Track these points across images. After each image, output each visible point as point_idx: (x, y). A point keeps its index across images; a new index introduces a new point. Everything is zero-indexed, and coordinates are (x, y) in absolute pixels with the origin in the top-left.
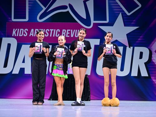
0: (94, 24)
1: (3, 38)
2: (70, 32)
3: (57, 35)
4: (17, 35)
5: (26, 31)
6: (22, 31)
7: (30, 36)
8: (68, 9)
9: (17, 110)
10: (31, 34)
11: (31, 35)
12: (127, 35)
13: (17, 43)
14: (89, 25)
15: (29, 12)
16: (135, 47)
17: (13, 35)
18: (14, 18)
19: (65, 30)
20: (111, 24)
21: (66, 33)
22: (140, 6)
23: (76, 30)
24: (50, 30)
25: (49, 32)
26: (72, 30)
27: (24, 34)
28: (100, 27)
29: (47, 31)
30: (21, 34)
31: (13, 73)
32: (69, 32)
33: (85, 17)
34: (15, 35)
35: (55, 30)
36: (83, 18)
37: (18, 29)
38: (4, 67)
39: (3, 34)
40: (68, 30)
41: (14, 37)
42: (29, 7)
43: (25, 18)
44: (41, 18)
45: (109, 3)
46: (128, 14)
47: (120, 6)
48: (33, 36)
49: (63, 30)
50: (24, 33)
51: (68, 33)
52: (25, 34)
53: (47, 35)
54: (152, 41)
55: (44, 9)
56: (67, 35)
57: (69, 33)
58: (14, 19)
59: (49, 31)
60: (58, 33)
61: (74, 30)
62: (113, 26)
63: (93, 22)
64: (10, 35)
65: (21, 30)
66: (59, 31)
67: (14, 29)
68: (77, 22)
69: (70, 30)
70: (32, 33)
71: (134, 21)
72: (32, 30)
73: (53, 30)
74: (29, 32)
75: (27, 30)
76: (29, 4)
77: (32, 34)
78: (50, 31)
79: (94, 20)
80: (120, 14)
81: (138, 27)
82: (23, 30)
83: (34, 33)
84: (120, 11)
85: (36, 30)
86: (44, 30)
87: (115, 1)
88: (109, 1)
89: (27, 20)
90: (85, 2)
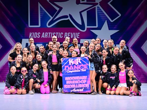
0: (87, 28)
1: (23, 39)
3: (61, 37)
5: (39, 34)
6: (36, 34)
7: (42, 37)
8: (69, 18)
10: (42, 36)
11: (43, 37)
12: (111, 36)
15: (41, 20)
16: (117, 45)
18: (30, 25)
19: (67, 33)
20: (99, 28)
21: (67, 35)
22: (120, 15)
23: (75, 33)
24: (56, 33)
26: (71, 33)
28: (92, 30)
29: (54, 34)
30: (35, 36)
32: (69, 34)
33: (81, 24)
35: (59, 33)
36: (79, 24)
37: (34, 33)
39: (22, 36)
40: (69, 33)
42: (41, 17)
44: (49, 25)
45: (98, 13)
47: (106, 16)
48: (44, 37)
49: (65, 33)
50: (38, 35)
51: (69, 35)
52: (39, 37)
55: (52, 18)
56: (68, 36)
59: (55, 34)
60: (62, 35)
61: (73, 33)
63: (86, 27)
64: (28, 37)
65: (35, 33)
66: (63, 34)
67: (30, 33)
68: (75, 27)
69: (70, 33)
71: (116, 26)
72: (43, 33)
73: (58, 33)
74: (41, 35)
75: (40, 34)
76: (41, 15)
80: (106, 21)
81: (119, 31)
82: (37, 33)
83: (45, 35)
84: (106, 19)
85: (46, 33)
86: (52, 33)
87: (102, 11)
88: (98, 11)
89: (39, 26)
90: (80, 13)
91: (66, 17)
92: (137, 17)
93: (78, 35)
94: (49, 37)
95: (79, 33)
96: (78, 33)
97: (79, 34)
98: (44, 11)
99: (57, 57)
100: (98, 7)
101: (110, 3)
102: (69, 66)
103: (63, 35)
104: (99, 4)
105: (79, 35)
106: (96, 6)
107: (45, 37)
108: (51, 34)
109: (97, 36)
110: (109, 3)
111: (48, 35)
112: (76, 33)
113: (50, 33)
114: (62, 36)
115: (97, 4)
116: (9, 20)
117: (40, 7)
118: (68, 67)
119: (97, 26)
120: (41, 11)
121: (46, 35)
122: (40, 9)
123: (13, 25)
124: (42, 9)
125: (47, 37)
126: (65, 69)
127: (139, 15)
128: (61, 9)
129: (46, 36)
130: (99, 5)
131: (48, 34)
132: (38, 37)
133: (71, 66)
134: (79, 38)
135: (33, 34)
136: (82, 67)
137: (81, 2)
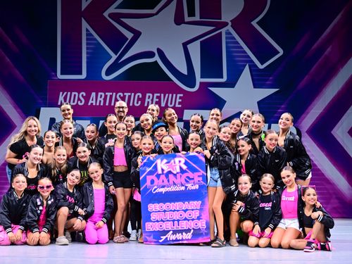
0: (201, 83)
1: (42, 109)
2: (159, 98)
3: (137, 103)
5: (82, 95)
6: (75, 95)
7: (89, 104)
8: (157, 58)
10: (90, 102)
11: (92, 104)
12: (258, 102)
14: (193, 86)
15: (87, 62)
16: (273, 125)
17: (59, 103)
19: (151, 95)
20: (231, 83)
21: (152, 100)
22: (281, 52)
23: (170, 95)
24: (125, 94)
25: (123, 98)
26: (162, 95)
27: (79, 102)
28: (210, 88)
29: (120, 96)
30: (74, 101)
32: (157, 97)
33: (185, 73)
35: (133, 94)
36: (181, 73)
37: (69, 93)
39: (41, 101)
40: (156, 95)
42: (87, 53)
43: (80, 73)
44: (108, 73)
45: (227, 47)
46: (261, 67)
47: (246, 53)
48: (94, 104)
49: (148, 95)
50: (79, 99)
51: (155, 100)
52: (81, 102)
54: (302, 114)
55: (114, 57)
56: (154, 102)
57: (157, 100)
58: (61, 74)
59: (122, 95)
60: (139, 99)
61: (167, 95)
62: (233, 87)
63: (199, 80)
64: (54, 104)
65: (73, 93)
66: (141, 96)
67: (61, 93)
68: (172, 81)
69: (159, 95)
70: (92, 100)
71: (271, 78)
72: (94, 94)
73: (129, 94)
74: (87, 98)
75: (84, 95)
76: (87, 49)
77: (92, 102)
78: (125, 96)
79: (201, 77)
80: (247, 67)
81: (277, 90)
82: (77, 94)
83: (97, 99)
84: (247, 62)
85: (100, 94)
86: (114, 94)
87: (237, 43)
88: (227, 43)
89: (84, 76)
90: (185, 45)
91: (151, 54)
92: (323, 57)
93: (178, 100)
94: (107, 104)
95: (182, 95)
96: (179, 95)
97: (180, 98)
98: (95, 39)
99: (126, 153)
100: (228, 33)
101: (257, 23)
102: (158, 176)
103: (143, 100)
104: (230, 24)
105: (180, 100)
106: (223, 31)
107: (98, 104)
108: (111, 96)
109: (225, 102)
110: (254, 23)
111: (105, 99)
112: (174, 95)
113: (109, 94)
114: (140, 102)
115: (225, 24)
116: (8, 60)
117: (87, 30)
118: (155, 179)
119: (224, 79)
120: (87, 39)
121: (99, 99)
122: (87, 35)
123: (17, 72)
124: (91, 35)
125: (102, 104)
126: (148, 183)
127: (326, 53)
128: (137, 34)
129: (100, 101)
130: (229, 28)
131: (106, 96)
133: (163, 177)
134: (180, 106)
135: (67, 94)
136: (188, 179)
137: (187, 19)
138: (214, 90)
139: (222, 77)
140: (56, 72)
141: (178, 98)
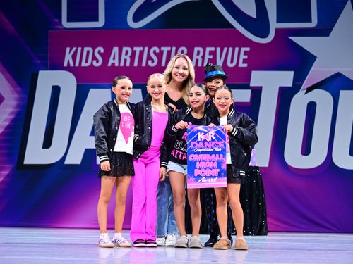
0: (277, 31)
1: (40, 72)
4: (77, 65)
5: (99, 52)
6: (88, 52)
7: (109, 65)
9: (70, 258)
10: (111, 61)
11: (113, 64)
13: (77, 85)
14: (264, 34)
17: (65, 65)
18: (69, 20)
19: (201, 50)
20: (323, 30)
21: (203, 57)
23: (231, 49)
24: (162, 49)
25: (159, 55)
26: (218, 49)
27: (95, 62)
28: (295, 39)
29: (155, 52)
30: (87, 62)
31: (67, 162)
32: (211, 53)
33: (253, 13)
34: (72, 65)
35: (174, 49)
37: (80, 49)
38: (43, 148)
39: (39, 62)
40: (208, 49)
41: (68, 69)
43: (96, 19)
44: (137, 18)
48: (117, 65)
49: (196, 49)
51: (208, 56)
52: (97, 62)
53: (153, 62)
56: (206, 60)
57: (211, 57)
59: (158, 51)
61: (225, 49)
62: (328, 35)
63: (274, 25)
64: (57, 65)
65: (86, 49)
67: (68, 49)
68: (234, 27)
69: (213, 49)
70: (114, 59)
72: (116, 50)
73: (169, 49)
74: (106, 56)
75: (102, 51)
77: (114, 61)
78: (162, 52)
79: (279, 21)
80: (349, 3)
82: (91, 49)
83: (120, 56)
85: (125, 49)
86: (146, 49)
89: (101, 23)
93: (243, 57)
94: (136, 64)
95: (248, 49)
96: (243, 49)
97: (246, 53)
105: (246, 57)
107: (122, 65)
108: (142, 53)
109: (314, 58)
111: (133, 57)
112: (237, 49)
113: (138, 49)
119: (314, 23)
121: (123, 57)
125: (128, 64)
129: (125, 60)
131: (134, 53)
132: (95, 64)
134: (246, 65)
138: (298, 40)
139: (309, 20)
140: (60, 17)
141: (242, 52)
